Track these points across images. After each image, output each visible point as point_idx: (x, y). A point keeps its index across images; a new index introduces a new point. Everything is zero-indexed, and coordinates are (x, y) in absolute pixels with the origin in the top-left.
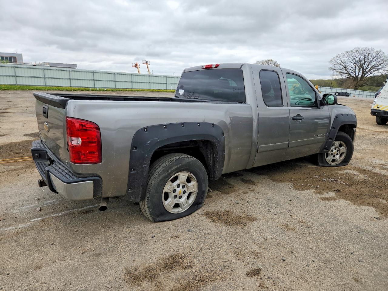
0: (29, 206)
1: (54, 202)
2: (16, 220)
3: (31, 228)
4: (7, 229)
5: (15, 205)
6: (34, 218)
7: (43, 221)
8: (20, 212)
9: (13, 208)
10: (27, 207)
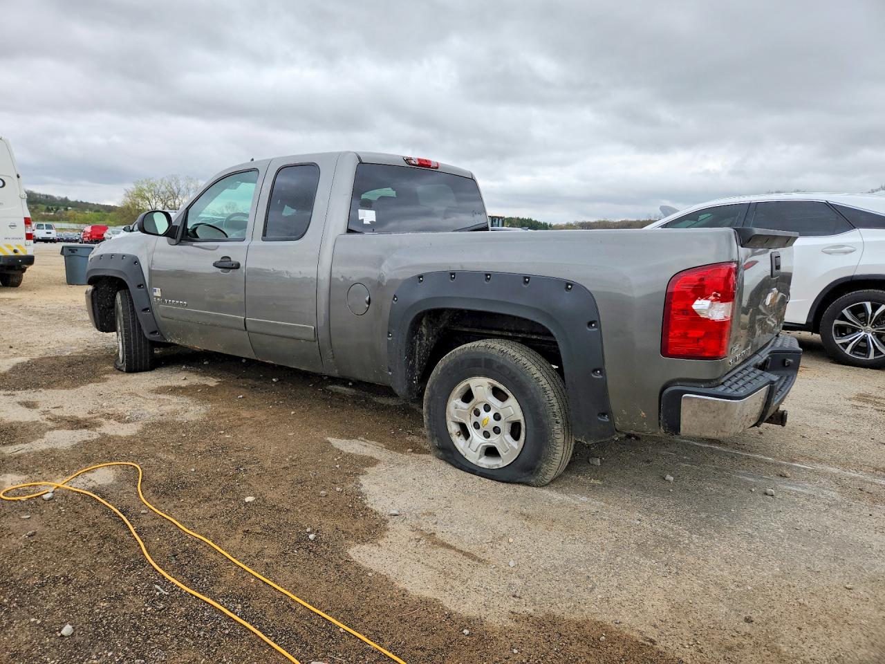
0: (800, 490)
1: (744, 475)
2: (838, 481)
3: (820, 461)
4: (861, 476)
5: (827, 507)
6: (805, 469)
7: (793, 461)
8: (823, 488)
9: (835, 504)
10: (804, 491)
